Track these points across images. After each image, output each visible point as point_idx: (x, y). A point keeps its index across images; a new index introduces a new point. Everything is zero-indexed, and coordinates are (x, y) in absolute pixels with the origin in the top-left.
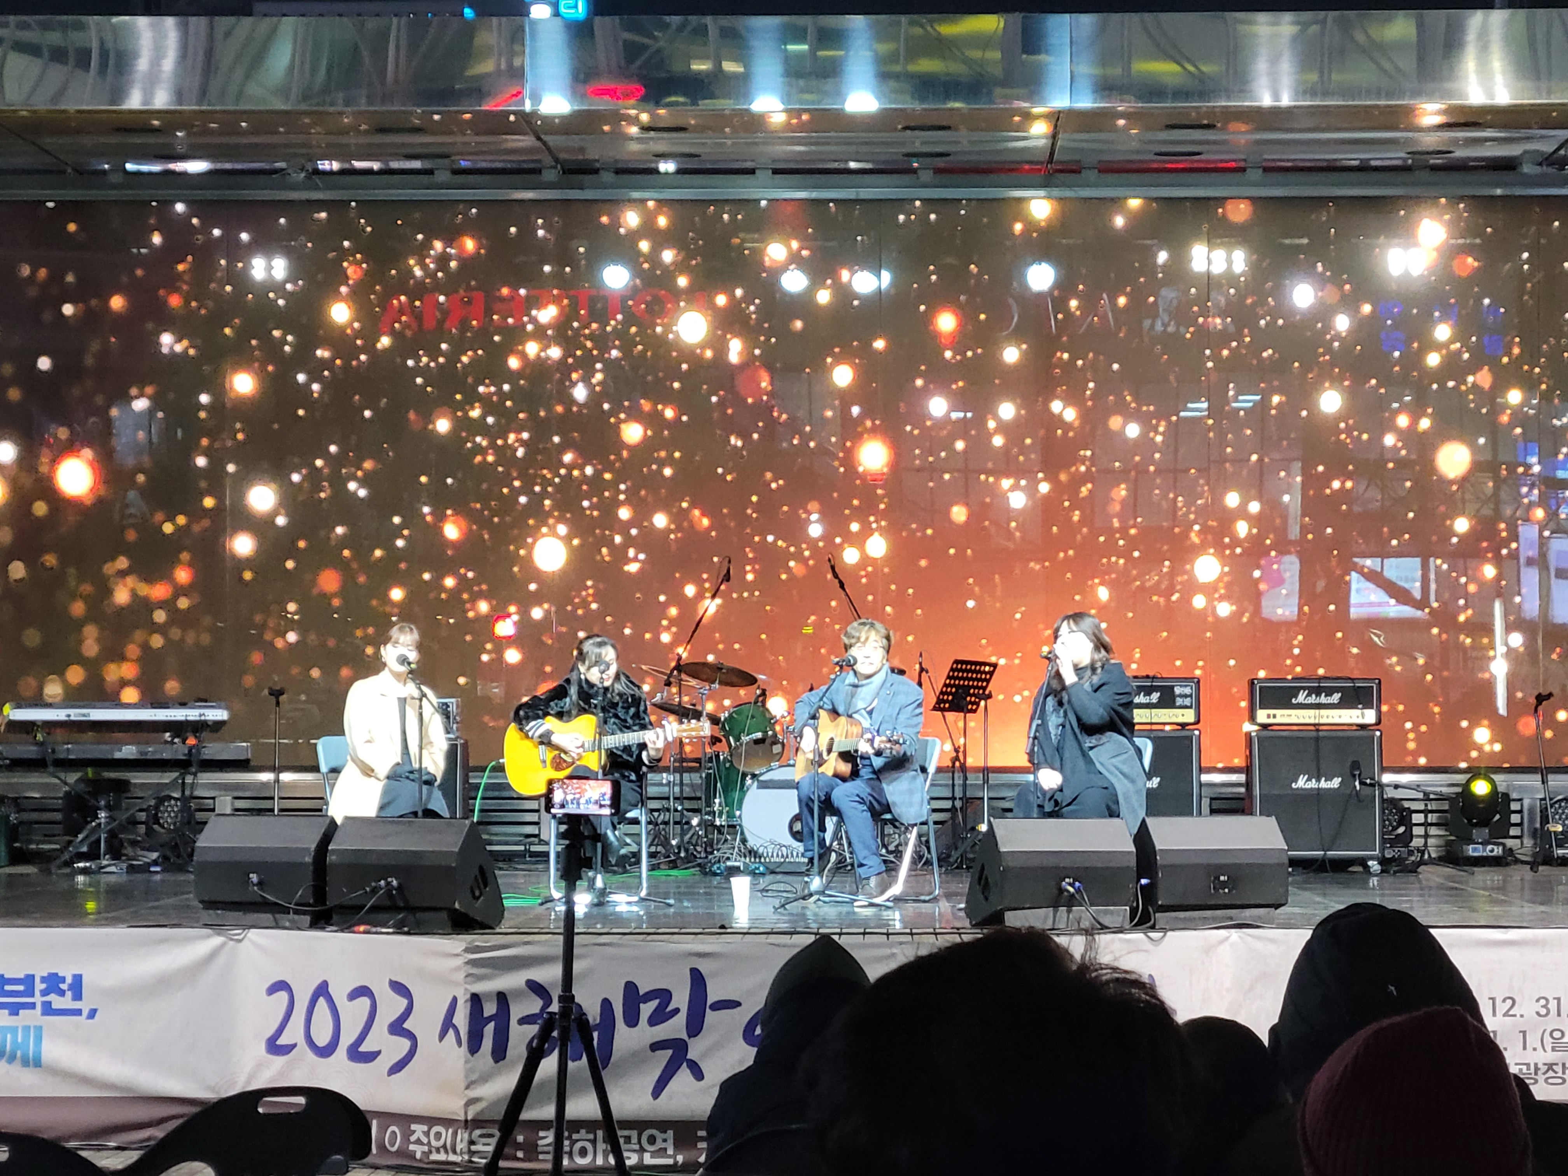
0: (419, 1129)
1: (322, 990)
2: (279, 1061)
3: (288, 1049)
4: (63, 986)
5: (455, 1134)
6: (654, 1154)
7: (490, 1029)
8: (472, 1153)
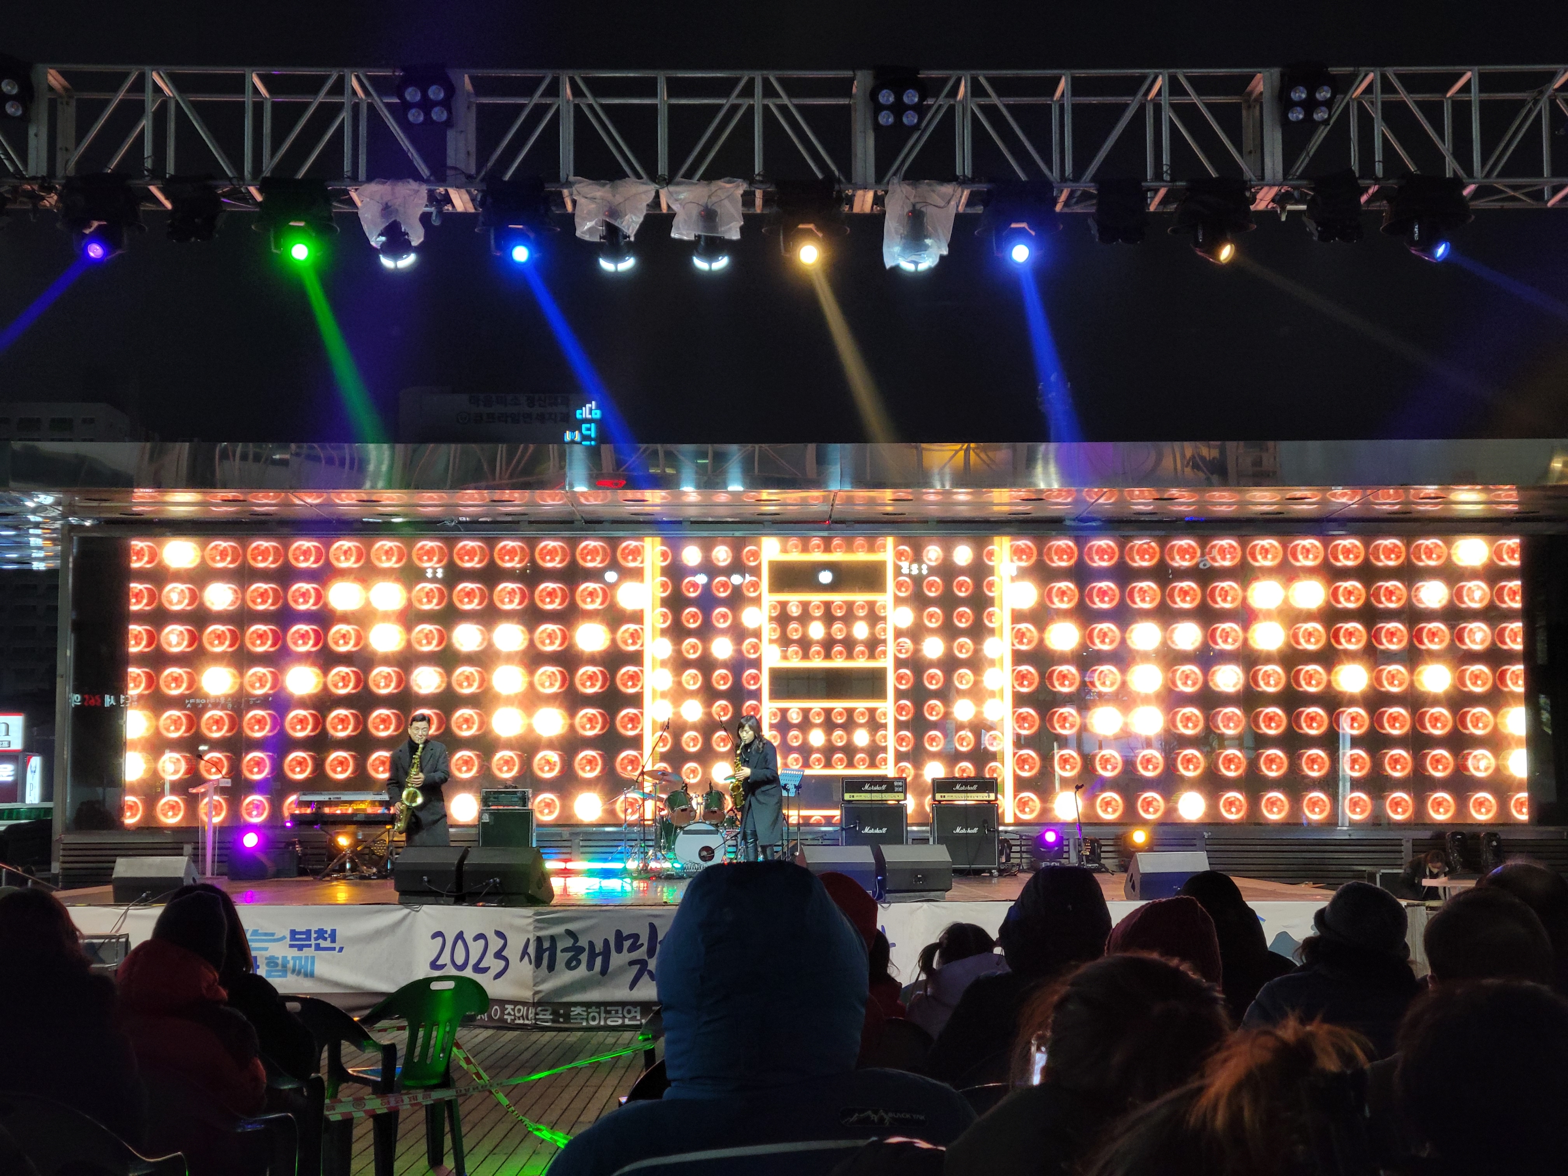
0: (509, 1007)
1: (460, 936)
3: (442, 967)
4: (326, 936)
5: (528, 1010)
6: (630, 1019)
7: (546, 955)
8: (536, 1019)
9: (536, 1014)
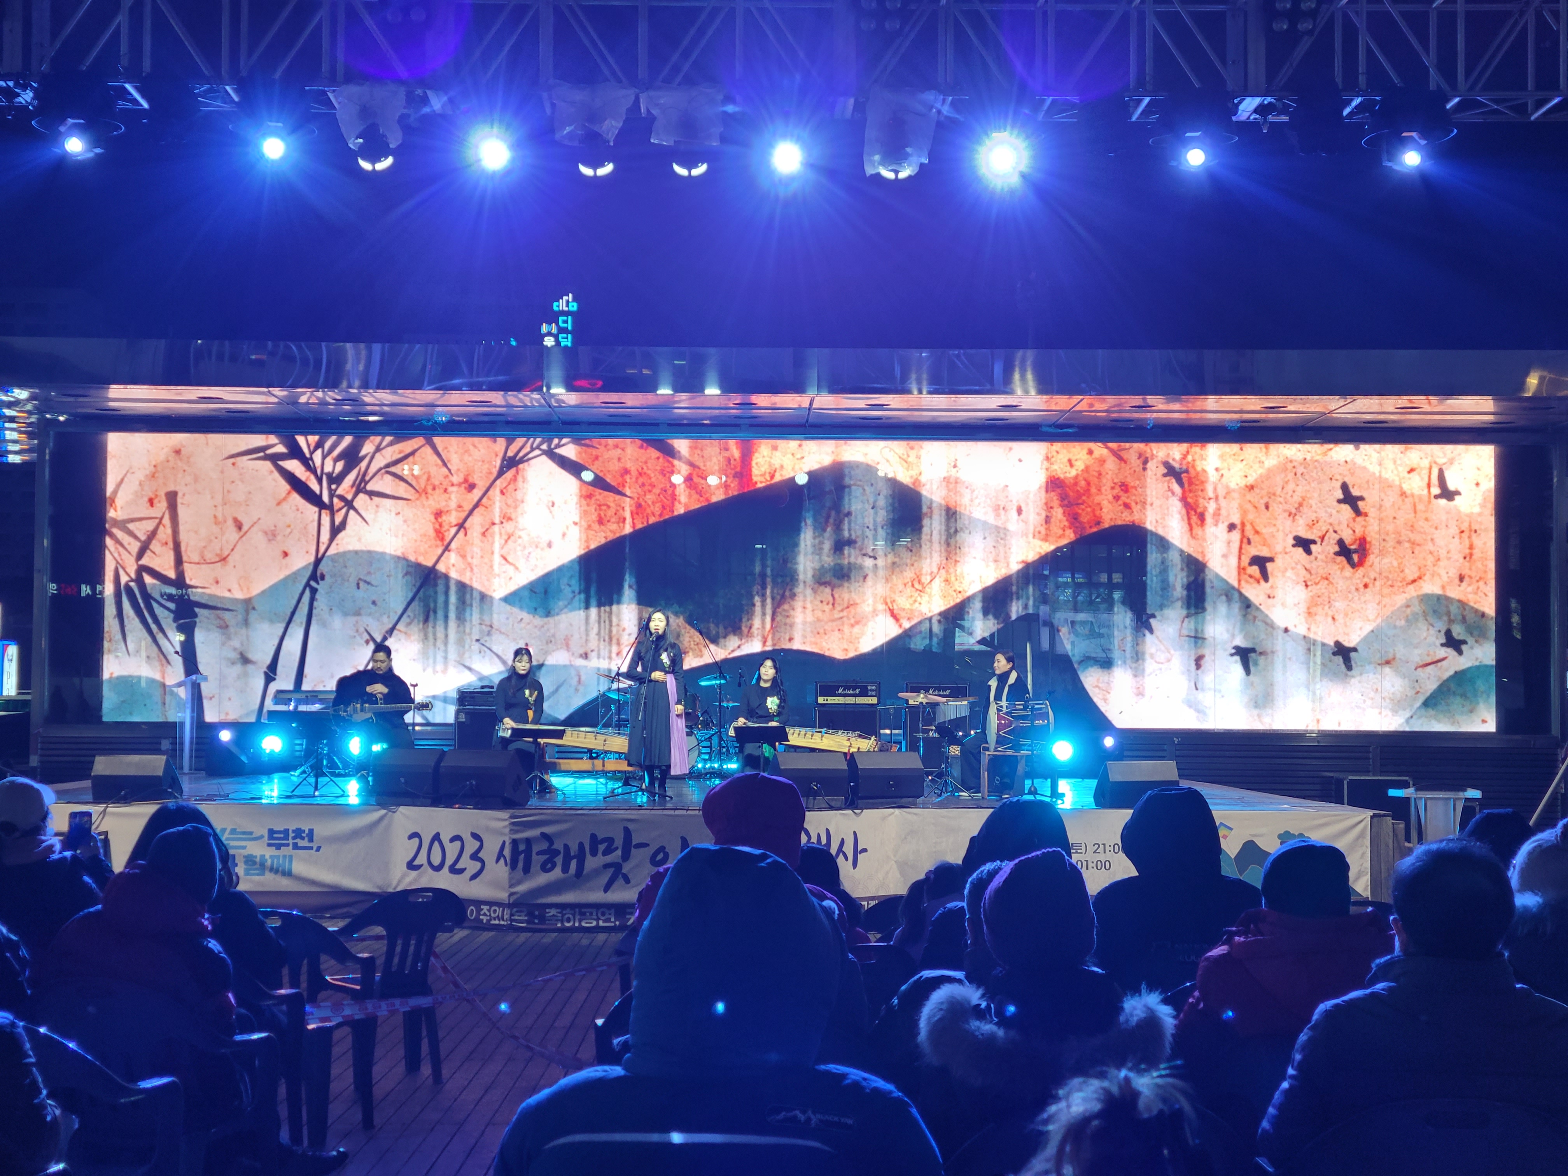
0: (485, 908)
1: (437, 837)
2: (414, 874)
3: (419, 867)
4: (304, 835)
5: (503, 911)
6: (604, 921)
7: (522, 857)
8: (512, 920)
9: (512, 915)
